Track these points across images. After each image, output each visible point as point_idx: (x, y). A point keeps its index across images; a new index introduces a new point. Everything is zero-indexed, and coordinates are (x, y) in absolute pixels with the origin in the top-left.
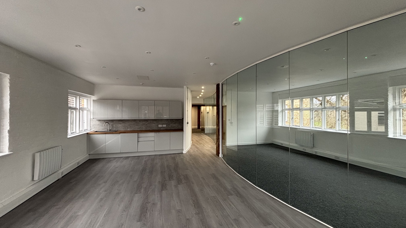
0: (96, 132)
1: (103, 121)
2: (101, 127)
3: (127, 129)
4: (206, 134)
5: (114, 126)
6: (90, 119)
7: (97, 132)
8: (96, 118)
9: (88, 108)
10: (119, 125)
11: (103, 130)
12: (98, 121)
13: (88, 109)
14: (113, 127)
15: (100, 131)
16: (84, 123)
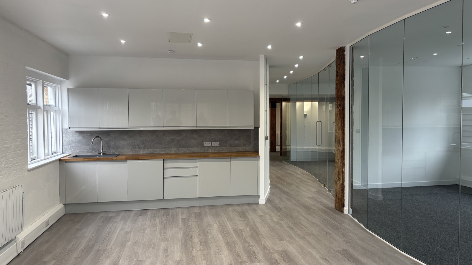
0: (76, 156)
1: (89, 135)
2: (84, 146)
3: (138, 152)
4: (295, 163)
5: (112, 143)
6: (62, 129)
7: (77, 158)
8: (74, 128)
9: (57, 105)
10: (122, 142)
11: (89, 152)
12: (77, 134)
13: (57, 109)
14: (109, 147)
15: (83, 154)
16: (52, 137)
